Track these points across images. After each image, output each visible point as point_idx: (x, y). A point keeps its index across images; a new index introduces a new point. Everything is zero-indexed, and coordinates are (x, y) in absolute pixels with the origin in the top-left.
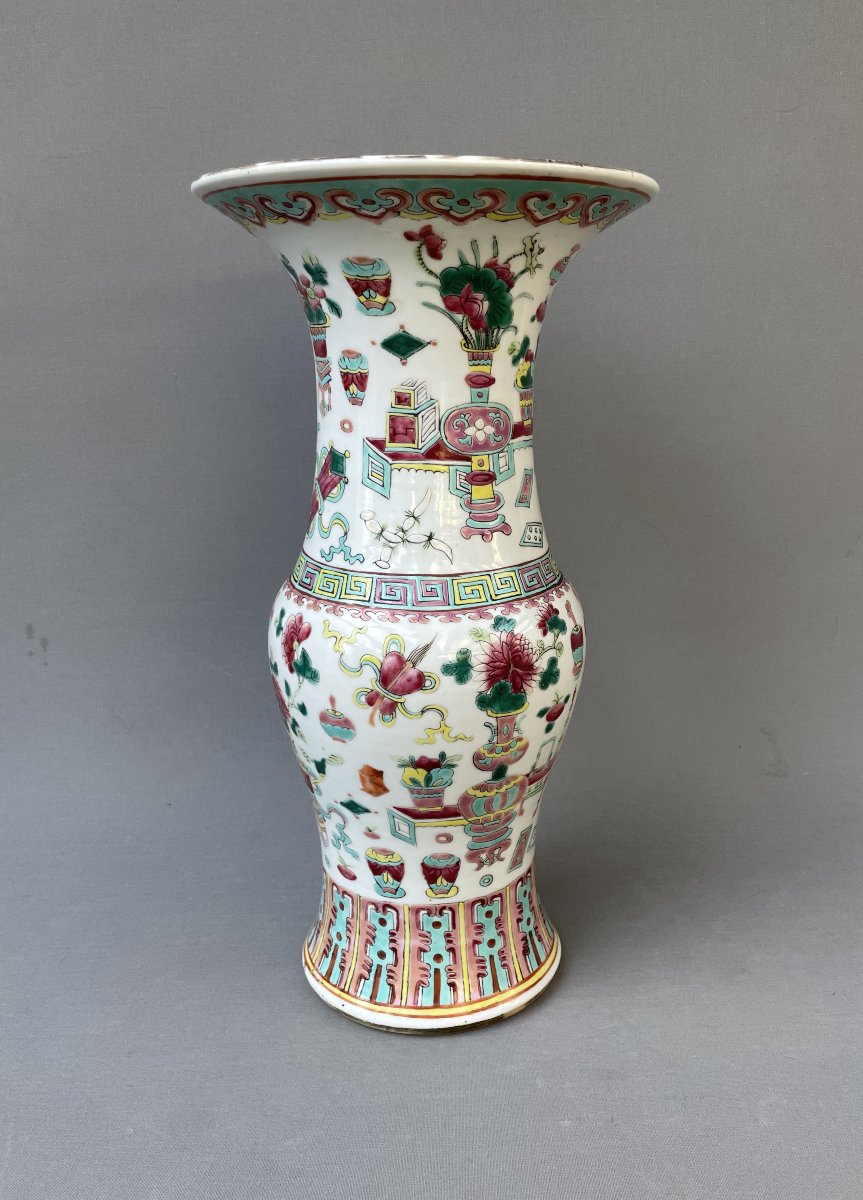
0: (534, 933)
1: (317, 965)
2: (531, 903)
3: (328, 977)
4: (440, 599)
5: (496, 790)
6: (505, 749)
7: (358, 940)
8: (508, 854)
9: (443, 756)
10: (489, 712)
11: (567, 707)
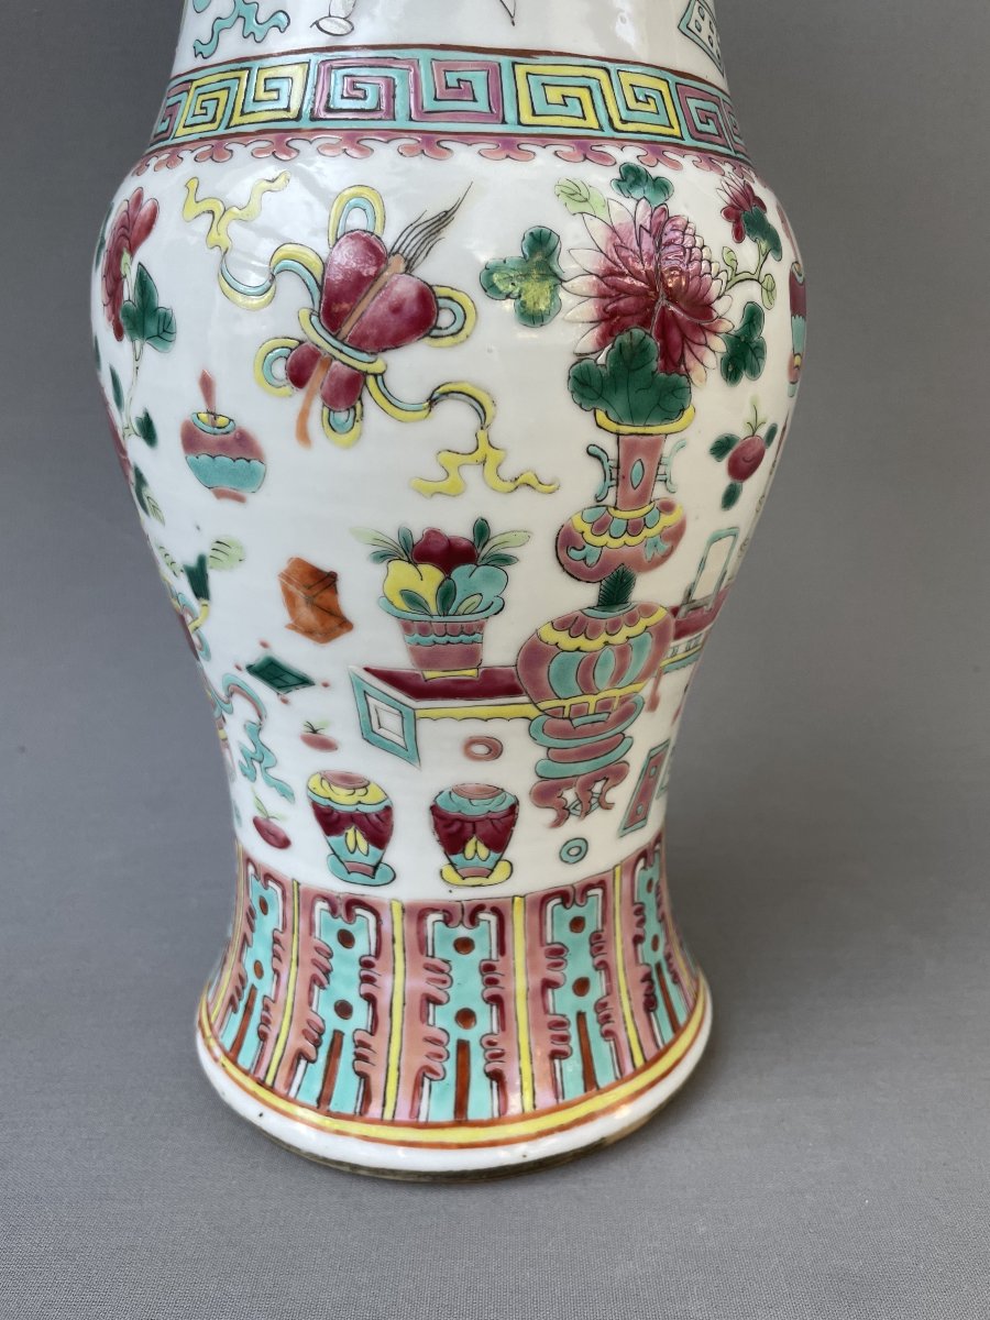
0: (664, 967)
1: (216, 1027)
2: (659, 905)
3: (233, 1053)
4: (482, 106)
5: (604, 637)
6: (634, 528)
7: (294, 977)
8: (622, 794)
9: (482, 529)
10: (601, 415)
11: (770, 455)
